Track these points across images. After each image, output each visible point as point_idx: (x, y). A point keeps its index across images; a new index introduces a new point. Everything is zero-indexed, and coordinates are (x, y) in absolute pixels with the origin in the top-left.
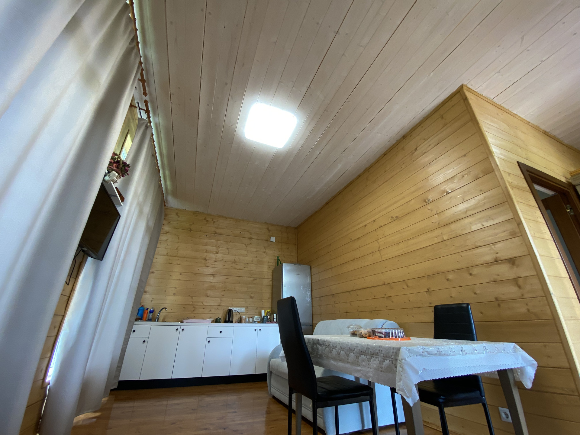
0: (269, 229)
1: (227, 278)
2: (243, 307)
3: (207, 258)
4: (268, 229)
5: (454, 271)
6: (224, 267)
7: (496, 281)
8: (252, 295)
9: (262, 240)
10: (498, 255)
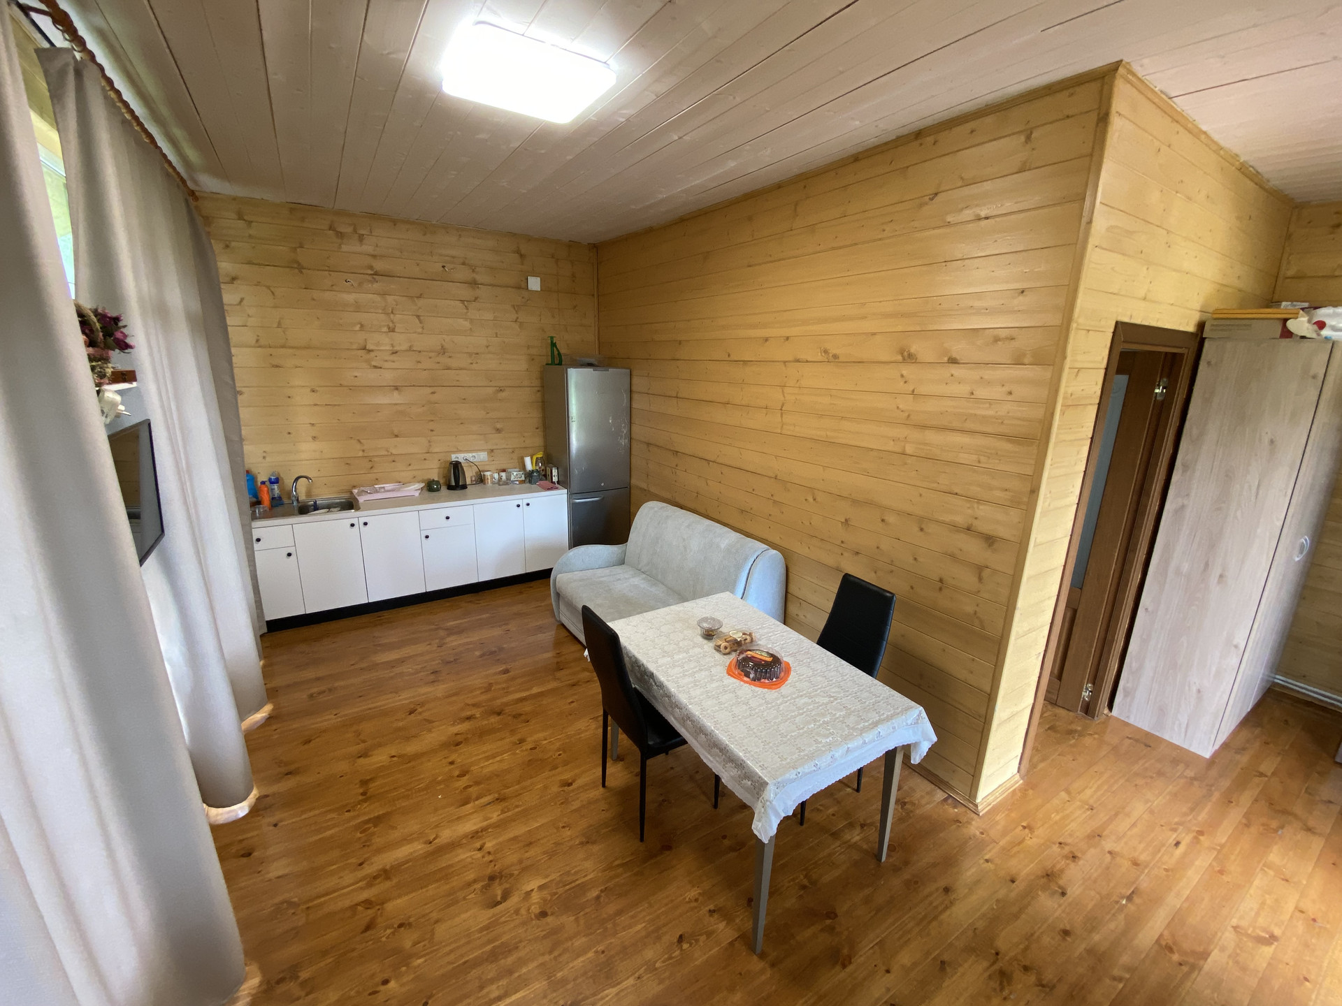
0: (523, 252)
1: (433, 393)
2: (483, 450)
3: (369, 347)
4: (518, 252)
5: (900, 513)
6: (420, 366)
7: (952, 556)
8: (499, 426)
9: (508, 287)
10: (976, 523)
